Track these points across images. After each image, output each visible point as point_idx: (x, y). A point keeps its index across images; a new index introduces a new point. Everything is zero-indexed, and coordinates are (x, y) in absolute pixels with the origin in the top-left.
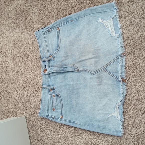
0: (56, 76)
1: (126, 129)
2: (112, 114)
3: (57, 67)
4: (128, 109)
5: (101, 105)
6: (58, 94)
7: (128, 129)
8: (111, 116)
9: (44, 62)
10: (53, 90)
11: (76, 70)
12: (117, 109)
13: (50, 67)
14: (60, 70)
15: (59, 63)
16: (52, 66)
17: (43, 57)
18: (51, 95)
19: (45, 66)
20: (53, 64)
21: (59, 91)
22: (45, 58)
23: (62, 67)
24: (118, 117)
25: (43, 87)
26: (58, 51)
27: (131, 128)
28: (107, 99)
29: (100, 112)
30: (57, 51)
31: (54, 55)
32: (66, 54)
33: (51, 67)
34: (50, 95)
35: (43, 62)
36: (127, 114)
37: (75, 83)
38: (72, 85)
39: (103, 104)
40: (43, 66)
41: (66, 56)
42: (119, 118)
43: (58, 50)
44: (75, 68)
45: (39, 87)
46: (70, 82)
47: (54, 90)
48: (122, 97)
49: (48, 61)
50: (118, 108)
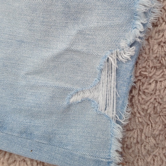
1: (131, 151)
2: (87, 95)
4: (151, 77)
5: (48, 54)
7: (137, 151)
8: (82, 101)
12: (109, 75)
24: (110, 109)
27: (148, 147)
28: (74, 32)
29: (40, 80)
36: (143, 96)
39: (56, 51)
42: (111, 112)
48: (141, 28)
50: (114, 74)
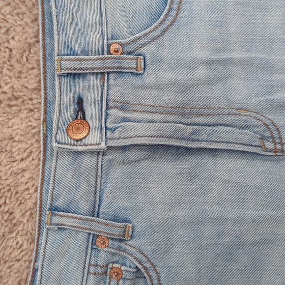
0: (144, 164)
3: (157, 117)
6: (148, 265)
9: (75, 76)
10: (116, 244)
11: (270, 145)
13: (112, 112)
14: (179, 135)
15: (169, 98)
16: (122, 109)
17: (68, 46)
18: (100, 270)
19: (80, 102)
20: (131, 99)
21: (153, 251)
22: (85, 53)
23: (186, 120)
25: (56, 220)
26: (168, 23)
30: (164, 26)
31: (143, 45)
32: (218, 51)
33: (121, 114)
34: (96, 265)
35: (68, 75)
37: (249, 213)
38: (235, 221)
40: (68, 98)
41: (220, 62)
43: (171, 19)
44: (267, 134)
45: (17, 214)
46: (218, 204)
47: (123, 245)
49: (102, 74)
